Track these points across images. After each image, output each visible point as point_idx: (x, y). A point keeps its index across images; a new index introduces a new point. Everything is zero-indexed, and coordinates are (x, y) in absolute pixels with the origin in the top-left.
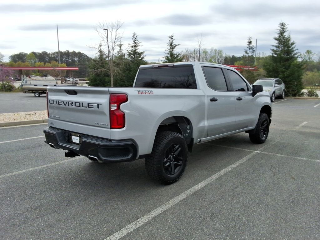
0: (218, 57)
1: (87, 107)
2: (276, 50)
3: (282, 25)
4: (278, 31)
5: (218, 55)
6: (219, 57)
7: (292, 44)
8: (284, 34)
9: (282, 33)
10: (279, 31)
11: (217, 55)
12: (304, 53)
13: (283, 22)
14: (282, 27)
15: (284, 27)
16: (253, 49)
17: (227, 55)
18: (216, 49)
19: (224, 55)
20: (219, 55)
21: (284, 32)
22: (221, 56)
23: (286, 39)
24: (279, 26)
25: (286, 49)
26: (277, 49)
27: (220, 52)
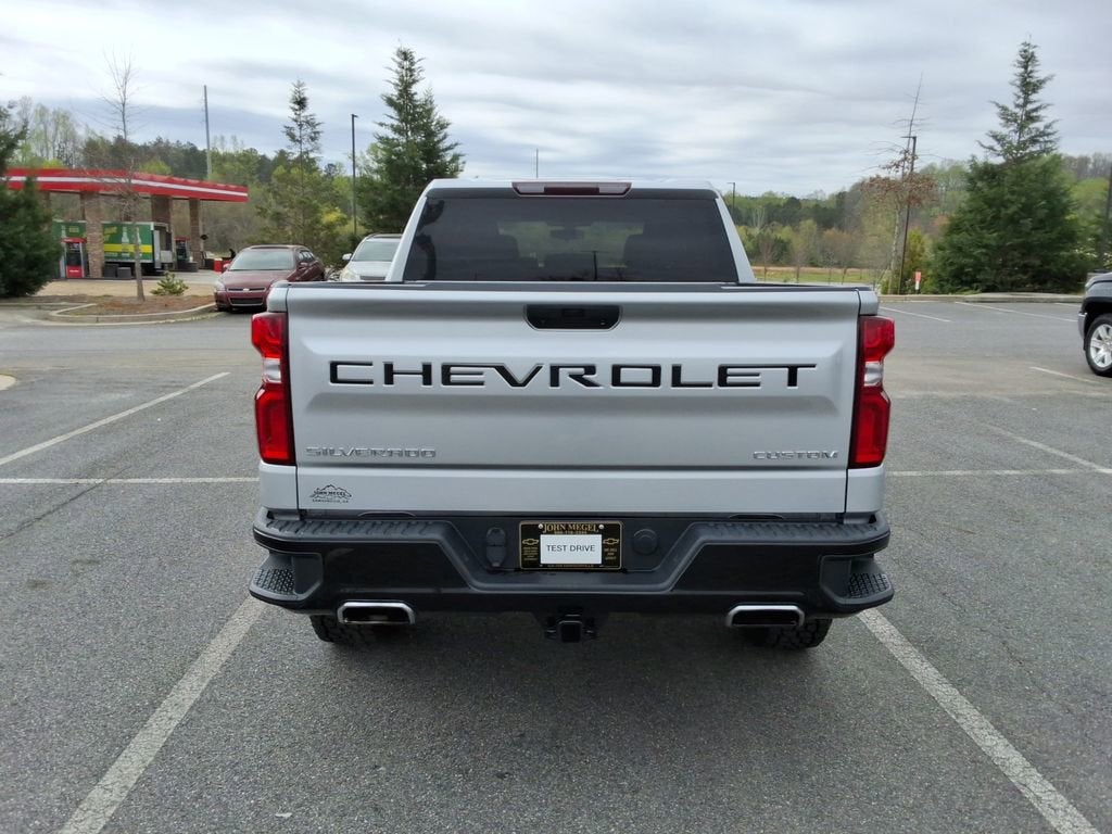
0: (54, 138)
1: (710, 385)
2: (393, 139)
3: (406, 59)
4: (395, 78)
5: (57, 129)
6: (59, 138)
7: (443, 126)
8: (414, 89)
9: (405, 86)
10: (396, 76)
11: (51, 130)
12: (362, 153)
13: (406, 46)
14: (406, 64)
15: (412, 64)
16: (314, 127)
17: (93, 133)
18: (45, 104)
19: (81, 133)
20: (61, 129)
21: (414, 82)
22: (70, 137)
23: (422, 106)
24: (394, 59)
25: (420, 138)
26: (396, 136)
27: (62, 119)
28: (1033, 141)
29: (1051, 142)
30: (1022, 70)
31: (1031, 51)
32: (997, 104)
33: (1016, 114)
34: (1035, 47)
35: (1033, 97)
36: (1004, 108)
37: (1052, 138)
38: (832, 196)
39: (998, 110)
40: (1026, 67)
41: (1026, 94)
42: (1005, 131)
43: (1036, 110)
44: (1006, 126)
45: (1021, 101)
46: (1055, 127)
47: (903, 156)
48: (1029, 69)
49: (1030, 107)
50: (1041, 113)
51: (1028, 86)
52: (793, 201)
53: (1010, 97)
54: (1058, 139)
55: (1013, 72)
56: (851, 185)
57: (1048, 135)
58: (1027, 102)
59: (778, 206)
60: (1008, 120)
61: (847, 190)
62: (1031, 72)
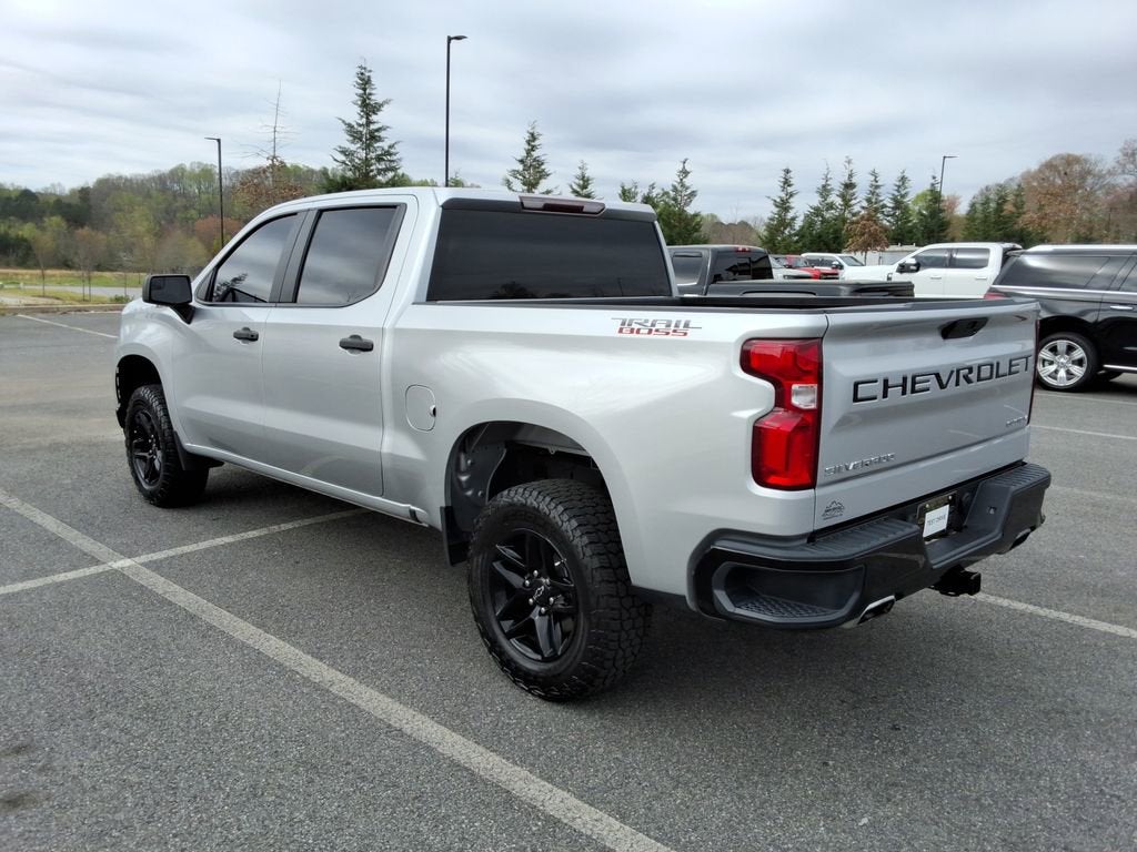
28: (379, 159)
29: (393, 161)
30: (361, 92)
31: (367, 74)
32: (344, 122)
33: (361, 132)
34: (370, 71)
35: (374, 118)
36: (350, 126)
37: (394, 158)
38: (73, 192)
39: (344, 127)
40: (365, 90)
41: (368, 115)
42: (353, 147)
43: (378, 130)
44: (353, 142)
45: (364, 120)
46: (398, 148)
47: (270, 162)
48: (368, 91)
49: (372, 127)
50: (382, 134)
51: (368, 107)
52: (26, 194)
53: (354, 115)
54: (400, 160)
55: (354, 93)
56: (95, 180)
57: (390, 155)
58: (369, 123)
59: (9, 199)
60: (355, 138)
61: (91, 185)
62: (370, 94)
